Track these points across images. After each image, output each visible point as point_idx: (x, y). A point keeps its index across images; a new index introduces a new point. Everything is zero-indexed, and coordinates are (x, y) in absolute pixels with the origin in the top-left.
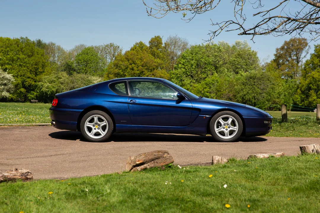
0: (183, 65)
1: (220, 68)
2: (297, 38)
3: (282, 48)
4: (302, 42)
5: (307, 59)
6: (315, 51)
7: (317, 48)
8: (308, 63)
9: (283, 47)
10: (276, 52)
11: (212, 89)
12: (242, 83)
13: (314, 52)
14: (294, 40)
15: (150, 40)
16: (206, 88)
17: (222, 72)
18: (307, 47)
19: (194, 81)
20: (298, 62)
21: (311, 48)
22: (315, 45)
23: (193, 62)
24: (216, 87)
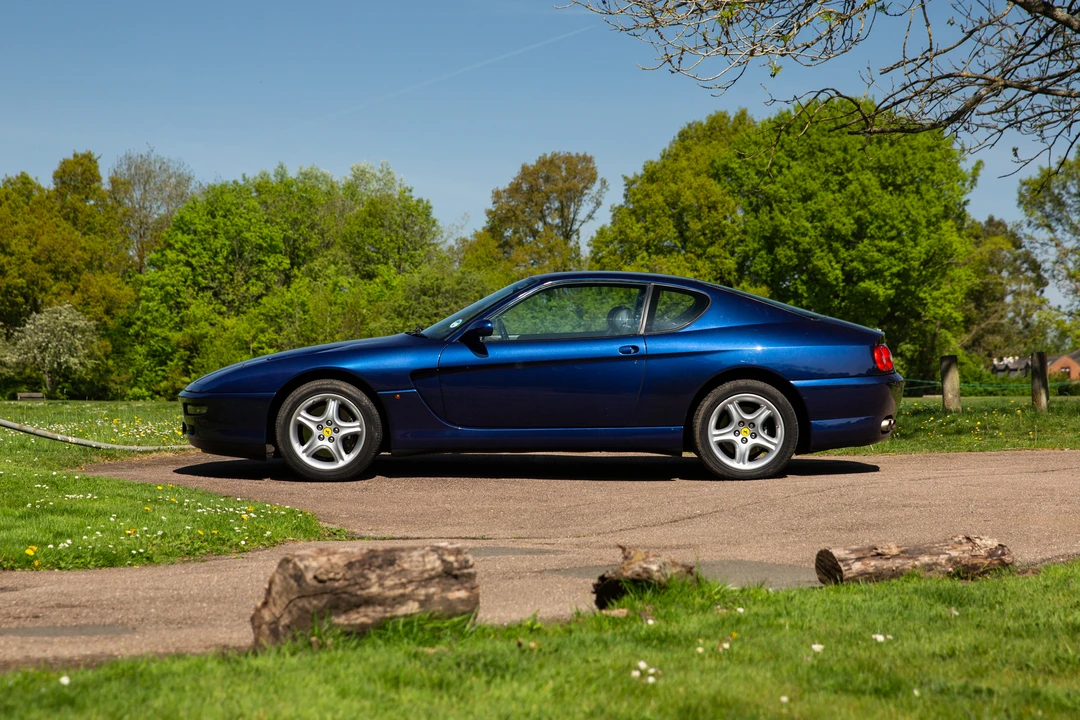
0: (182, 251)
1: (312, 262)
2: (562, 154)
3: (515, 190)
4: (579, 167)
5: (601, 225)
6: (626, 196)
7: (635, 186)
8: (609, 239)
9: (517, 184)
10: (494, 203)
11: (285, 333)
12: (395, 310)
13: (624, 200)
14: (552, 161)
15: (56, 166)
16: (263, 331)
17: (316, 273)
18: (597, 185)
19: (224, 309)
20: (567, 236)
21: (610, 187)
22: (625, 178)
23: (217, 243)
24: (299, 326)
